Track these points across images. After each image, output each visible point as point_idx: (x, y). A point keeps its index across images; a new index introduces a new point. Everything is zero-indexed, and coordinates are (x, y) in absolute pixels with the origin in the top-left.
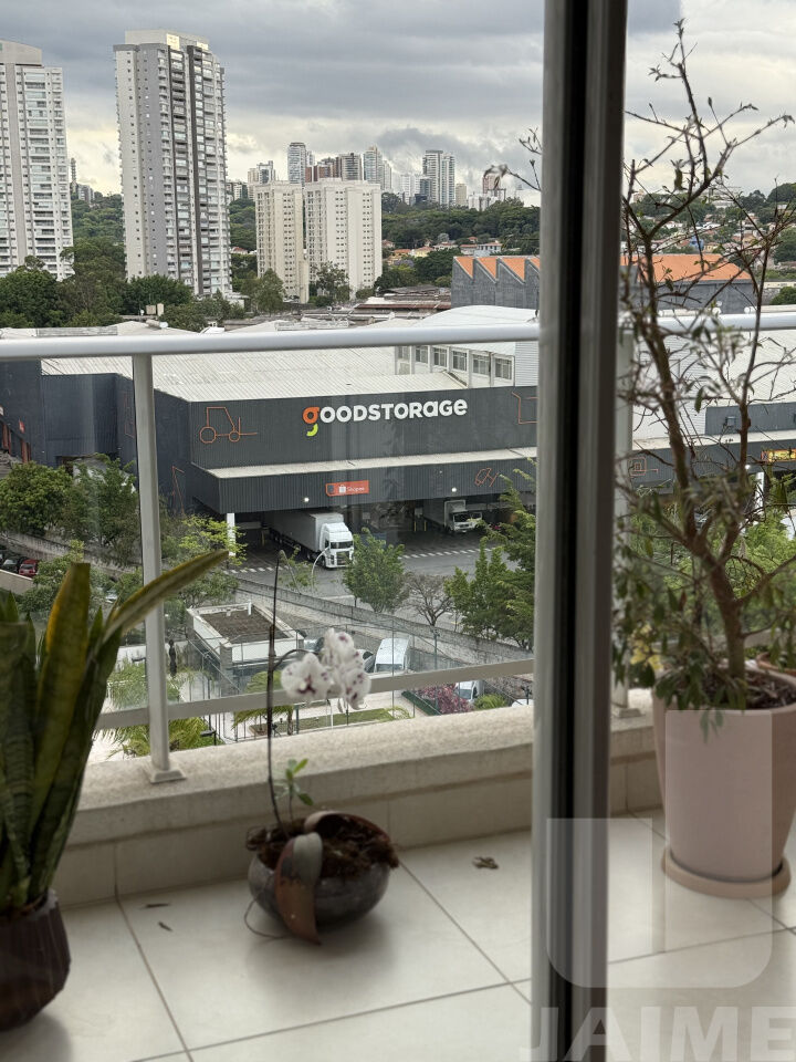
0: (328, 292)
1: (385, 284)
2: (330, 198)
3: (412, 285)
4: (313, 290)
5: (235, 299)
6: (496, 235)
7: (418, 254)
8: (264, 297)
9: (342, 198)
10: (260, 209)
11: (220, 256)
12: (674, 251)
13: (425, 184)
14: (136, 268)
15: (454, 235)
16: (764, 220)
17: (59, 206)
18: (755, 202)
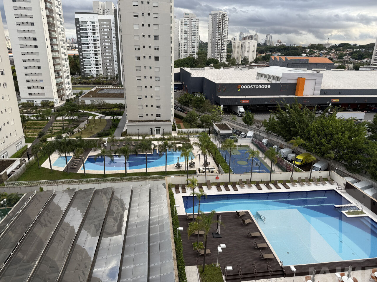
0: (245, 62)
1: (255, 61)
2: (247, 43)
3: (261, 61)
4: (242, 61)
5: (227, 63)
6: (279, 51)
7: (263, 55)
8: (231, 63)
9: (249, 44)
10: (233, 45)
11: (225, 55)
12: (316, 56)
13: (266, 41)
14: (209, 57)
15: (271, 51)
16: (336, 51)
17: (196, 44)
18: (334, 47)
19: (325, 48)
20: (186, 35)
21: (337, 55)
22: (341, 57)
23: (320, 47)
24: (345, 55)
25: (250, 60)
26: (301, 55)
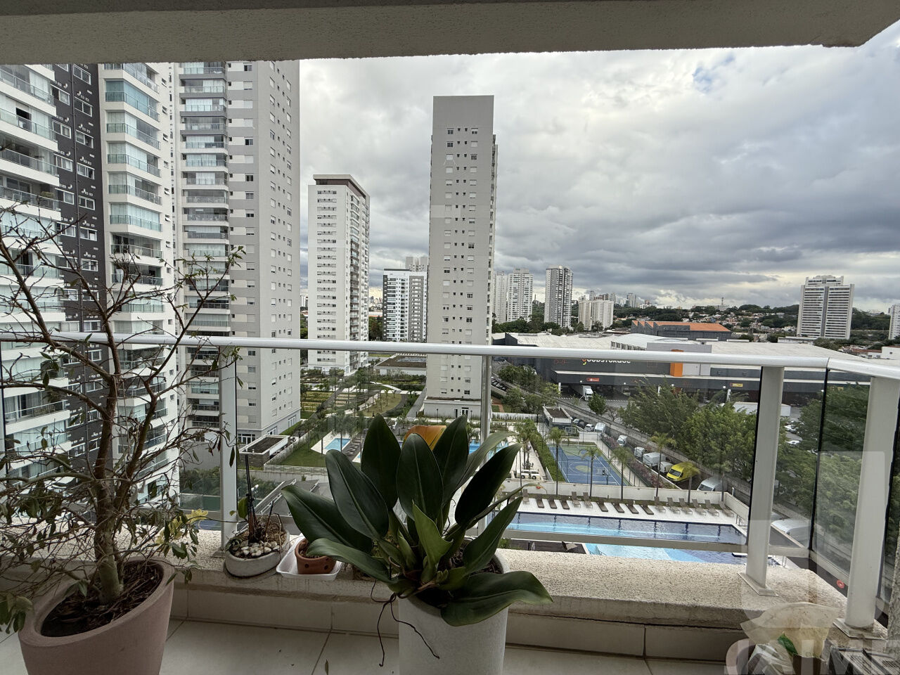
0: (597, 328)
1: (613, 327)
2: (600, 305)
3: (621, 327)
4: (593, 327)
5: (571, 328)
6: (647, 315)
7: (623, 319)
8: (578, 328)
9: (603, 305)
10: (580, 306)
11: (568, 318)
12: (705, 322)
13: (627, 302)
14: (546, 320)
15: (634, 315)
16: (737, 315)
17: (529, 305)
18: (734, 310)
19: (718, 311)
20: (516, 294)
21: (739, 321)
22: (745, 324)
23: (711, 311)
24: (753, 321)
25: (605, 325)
26: (680, 320)
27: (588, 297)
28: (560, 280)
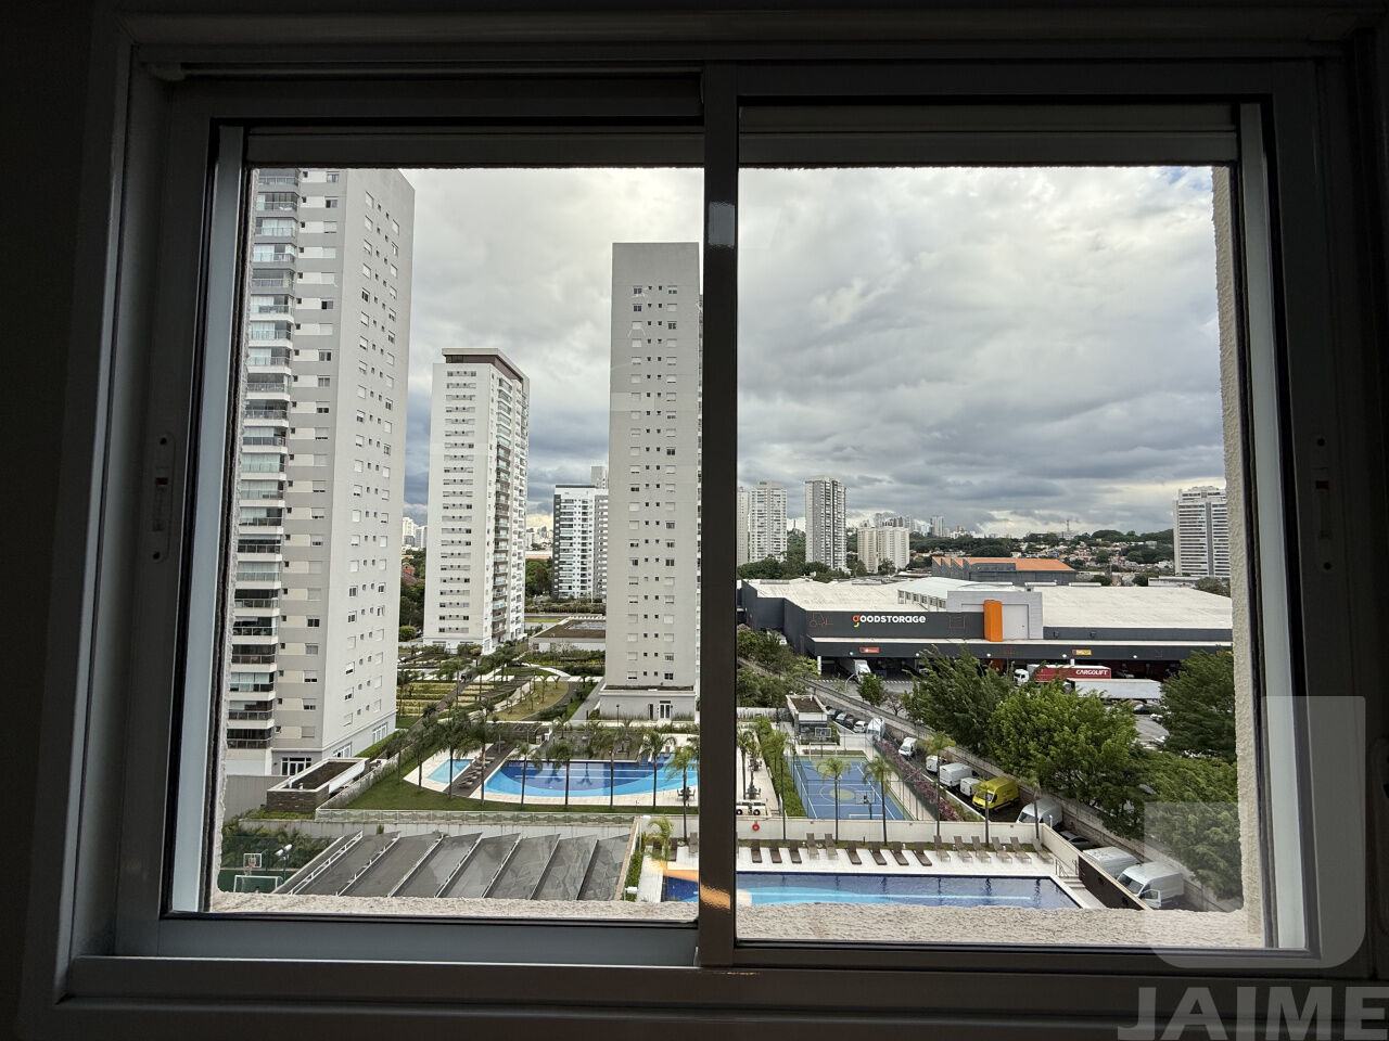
0: (886, 569)
1: (912, 566)
2: (888, 533)
3: (922, 567)
4: (880, 568)
5: (847, 571)
6: (961, 549)
7: (924, 555)
8: (857, 570)
9: (893, 534)
10: (860, 536)
11: (842, 555)
12: (1045, 557)
13: (931, 529)
14: (809, 559)
15: (942, 548)
16: (1089, 545)
17: (783, 537)
18: (1084, 538)
19: (1063, 540)
20: (762, 520)
21: (1093, 554)
22: (1103, 559)
23: (1052, 540)
24: (1113, 554)
25: (899, 564)
26: (1010, 556)
27: (872, 523)
28: (827, 499)
